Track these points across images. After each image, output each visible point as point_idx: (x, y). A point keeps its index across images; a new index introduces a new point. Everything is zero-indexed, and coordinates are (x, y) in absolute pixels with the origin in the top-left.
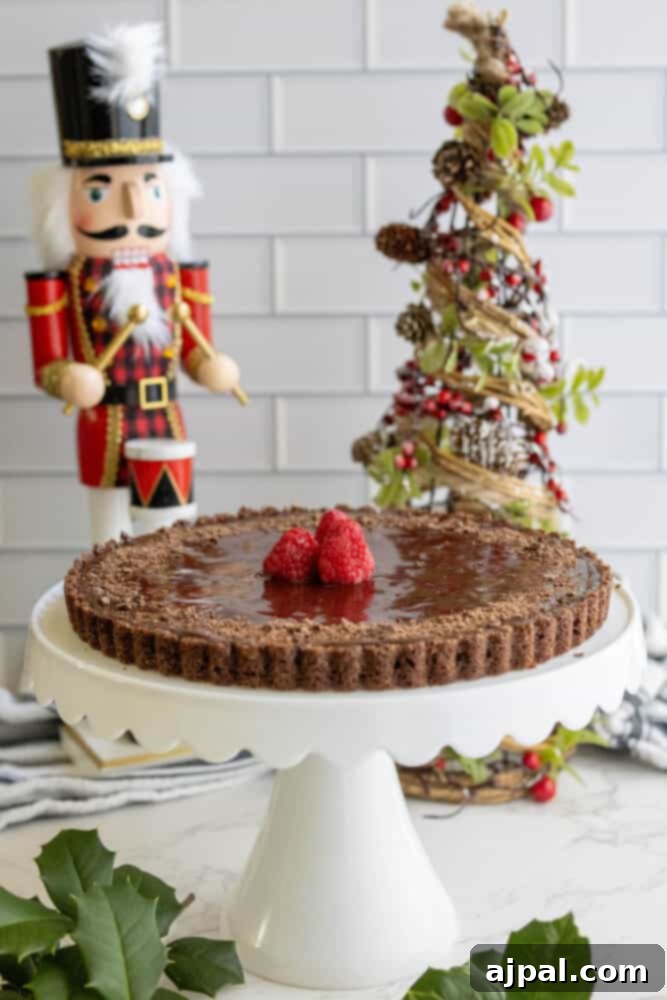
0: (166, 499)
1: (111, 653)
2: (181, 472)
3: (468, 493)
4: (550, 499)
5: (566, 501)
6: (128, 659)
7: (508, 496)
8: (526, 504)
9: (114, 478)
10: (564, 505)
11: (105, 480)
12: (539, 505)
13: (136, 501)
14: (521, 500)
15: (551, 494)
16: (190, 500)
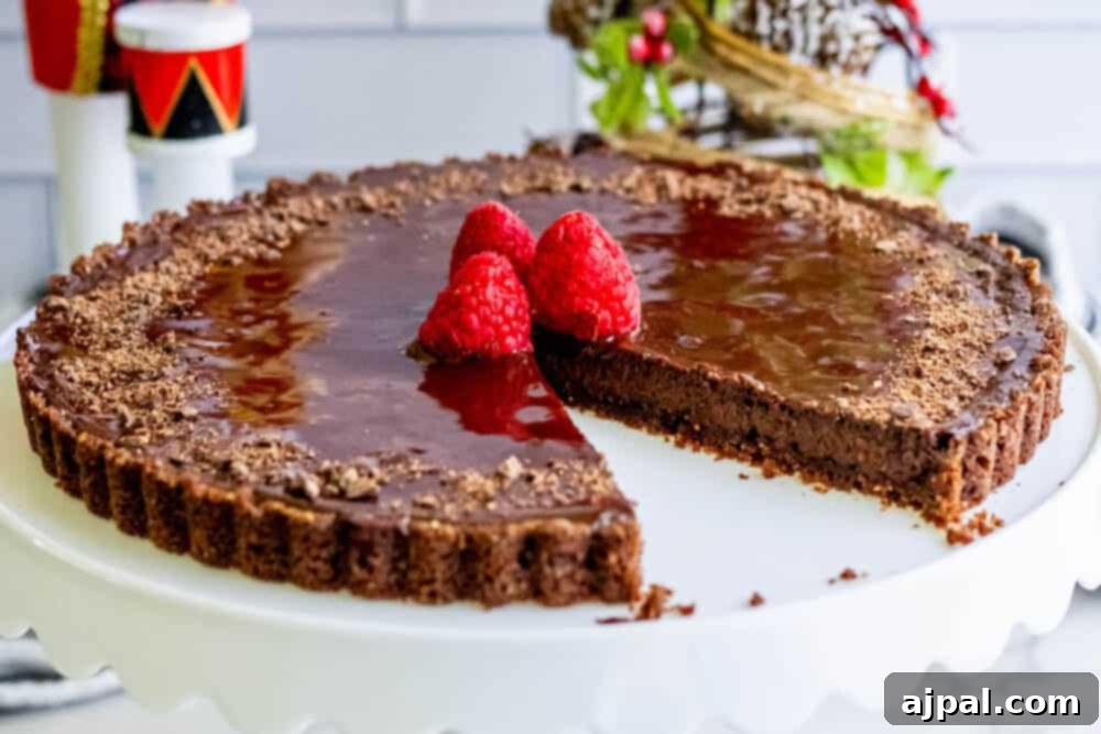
0: (196, 124)
1: (100, 508)
2: (224, 69)
3: (767, 107)
4: (923, 112)
5: (952, 115)
6: (134, 525)
7: (844, 112)
8: (876, 126)
9: (96, 75)
10: (947, 122)
11: (79, 80)
12: (901, 125)
13: (139, 126)
14: (868, 119)
15: (923, 103)
16: (242, 122)
